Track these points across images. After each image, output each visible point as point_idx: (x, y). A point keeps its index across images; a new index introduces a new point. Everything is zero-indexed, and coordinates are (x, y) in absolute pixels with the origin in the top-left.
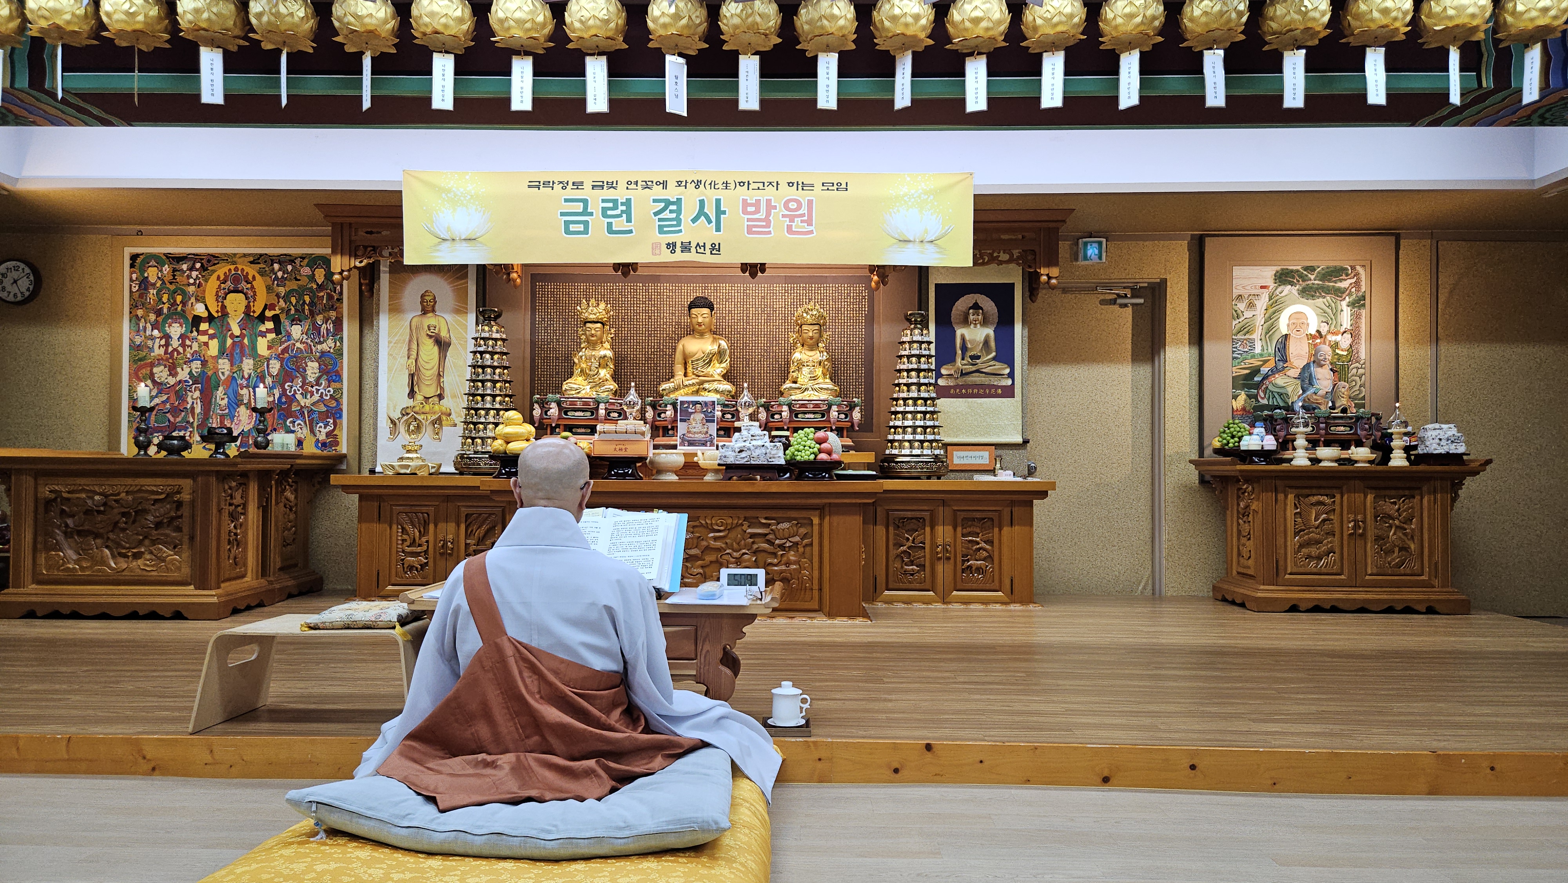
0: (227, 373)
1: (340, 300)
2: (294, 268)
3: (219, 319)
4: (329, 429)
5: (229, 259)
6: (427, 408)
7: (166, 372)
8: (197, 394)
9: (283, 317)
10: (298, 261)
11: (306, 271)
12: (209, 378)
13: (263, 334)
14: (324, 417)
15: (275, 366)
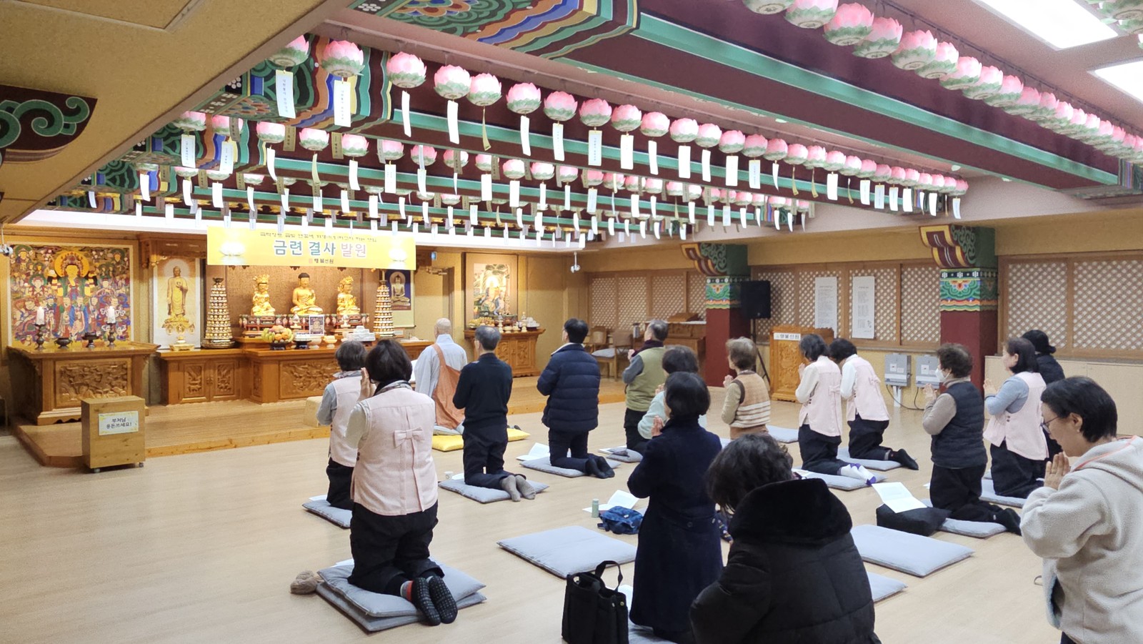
0: (69, 305)
1: (128, 269)
2: (104, 254)
3: (62, 278)
4: (124, 330)
5: (69, 249)
6: (177, 319)
7: (33, 304)
8: (52, 315)
9: (98, 277)
10: (106, 251)
11: (110, 255)
12: (58, 308)
13: (88, 285)
14: (121, 324)
15: (95, 301)
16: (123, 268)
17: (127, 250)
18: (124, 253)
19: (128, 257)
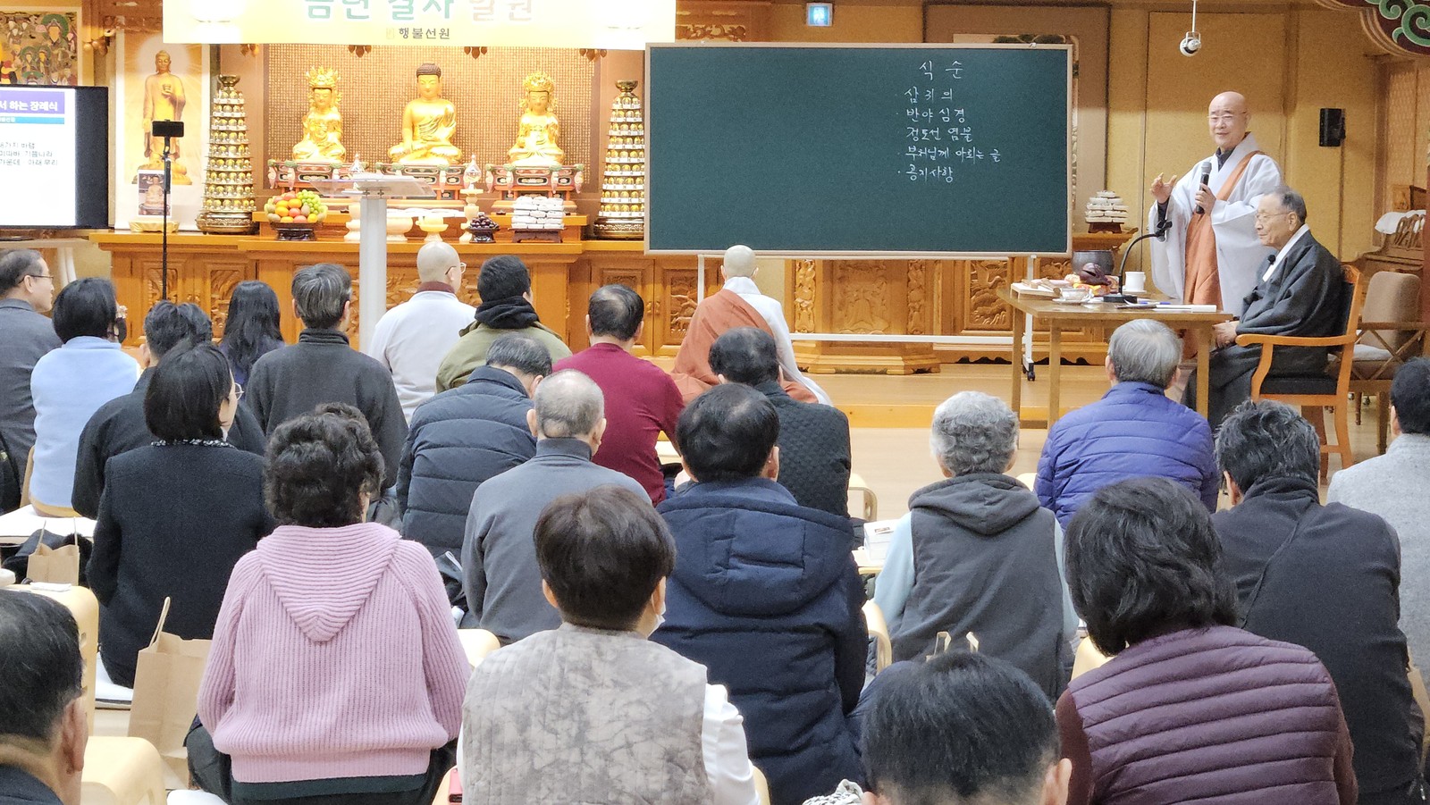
2: (30, 27)
10: (32, 19)
11: (41, 28)
16: (65, 55)
17: (71, 16)
18: (66, 22)
19: (74, 31)
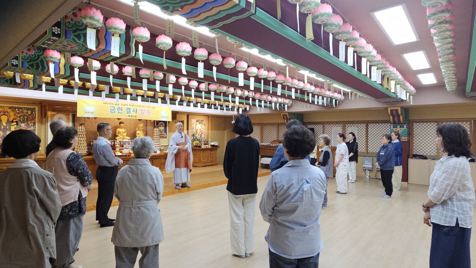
0: (2, 135)
1: (35, 118)
13: (13, 126)
